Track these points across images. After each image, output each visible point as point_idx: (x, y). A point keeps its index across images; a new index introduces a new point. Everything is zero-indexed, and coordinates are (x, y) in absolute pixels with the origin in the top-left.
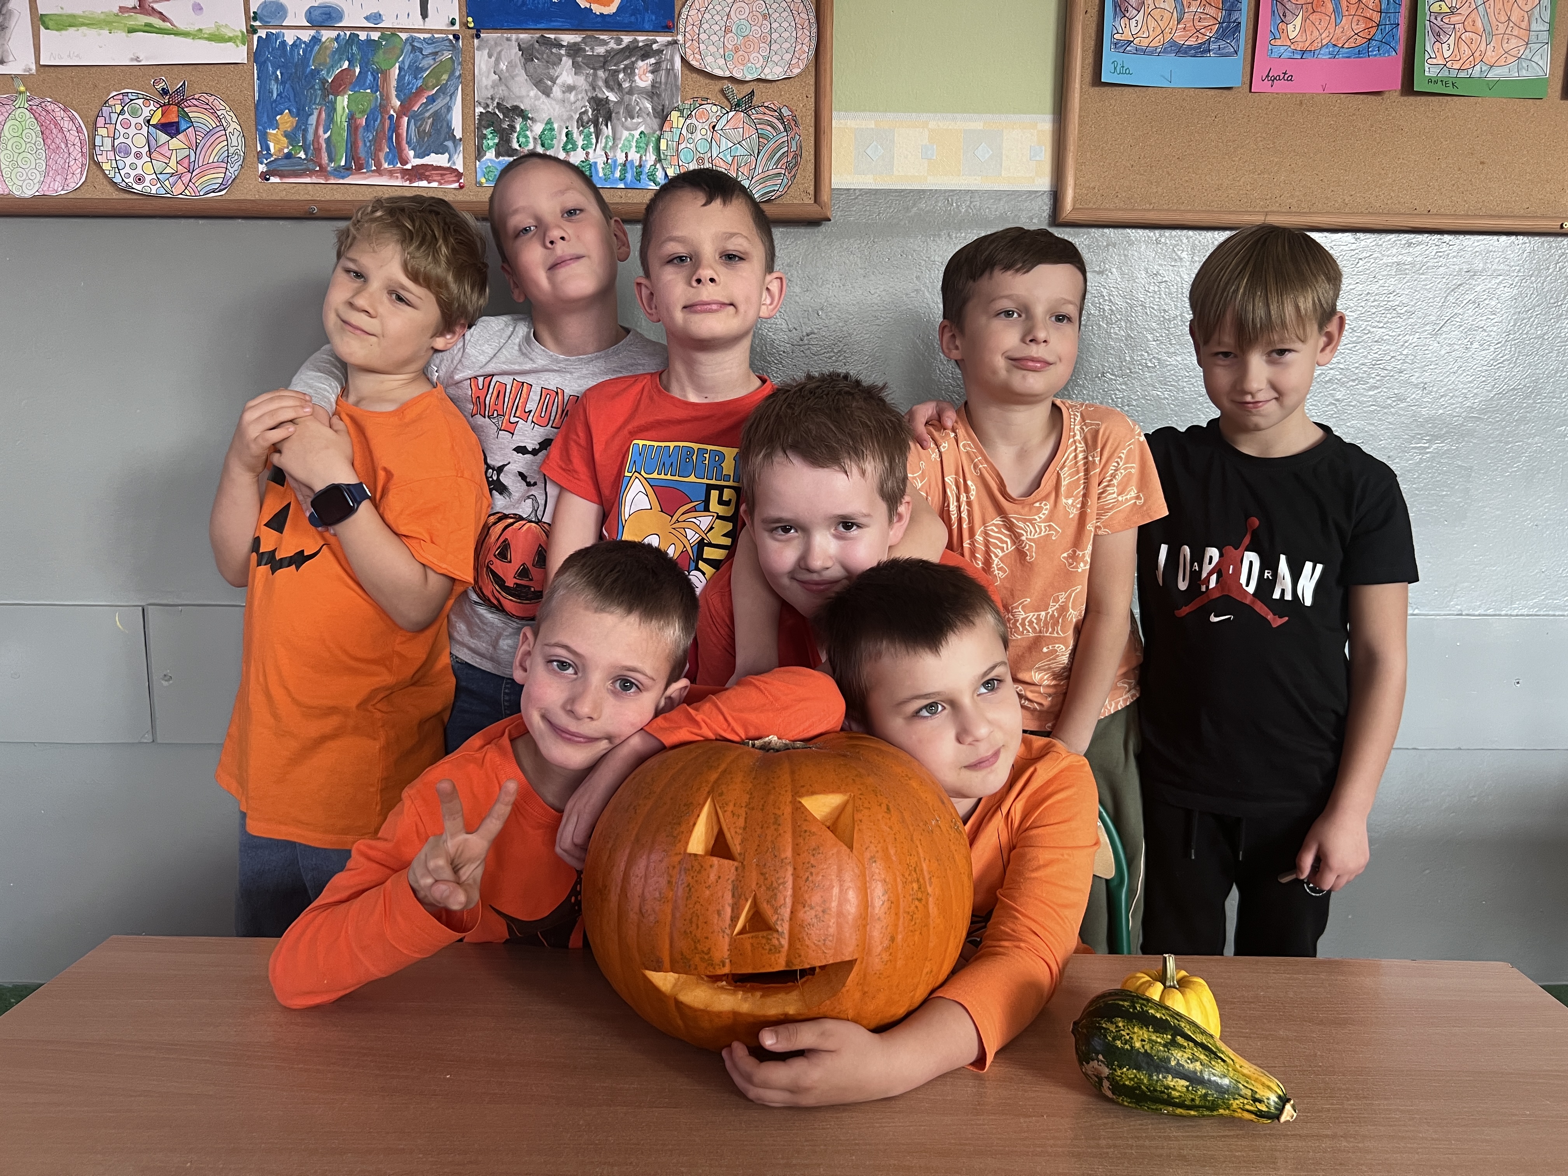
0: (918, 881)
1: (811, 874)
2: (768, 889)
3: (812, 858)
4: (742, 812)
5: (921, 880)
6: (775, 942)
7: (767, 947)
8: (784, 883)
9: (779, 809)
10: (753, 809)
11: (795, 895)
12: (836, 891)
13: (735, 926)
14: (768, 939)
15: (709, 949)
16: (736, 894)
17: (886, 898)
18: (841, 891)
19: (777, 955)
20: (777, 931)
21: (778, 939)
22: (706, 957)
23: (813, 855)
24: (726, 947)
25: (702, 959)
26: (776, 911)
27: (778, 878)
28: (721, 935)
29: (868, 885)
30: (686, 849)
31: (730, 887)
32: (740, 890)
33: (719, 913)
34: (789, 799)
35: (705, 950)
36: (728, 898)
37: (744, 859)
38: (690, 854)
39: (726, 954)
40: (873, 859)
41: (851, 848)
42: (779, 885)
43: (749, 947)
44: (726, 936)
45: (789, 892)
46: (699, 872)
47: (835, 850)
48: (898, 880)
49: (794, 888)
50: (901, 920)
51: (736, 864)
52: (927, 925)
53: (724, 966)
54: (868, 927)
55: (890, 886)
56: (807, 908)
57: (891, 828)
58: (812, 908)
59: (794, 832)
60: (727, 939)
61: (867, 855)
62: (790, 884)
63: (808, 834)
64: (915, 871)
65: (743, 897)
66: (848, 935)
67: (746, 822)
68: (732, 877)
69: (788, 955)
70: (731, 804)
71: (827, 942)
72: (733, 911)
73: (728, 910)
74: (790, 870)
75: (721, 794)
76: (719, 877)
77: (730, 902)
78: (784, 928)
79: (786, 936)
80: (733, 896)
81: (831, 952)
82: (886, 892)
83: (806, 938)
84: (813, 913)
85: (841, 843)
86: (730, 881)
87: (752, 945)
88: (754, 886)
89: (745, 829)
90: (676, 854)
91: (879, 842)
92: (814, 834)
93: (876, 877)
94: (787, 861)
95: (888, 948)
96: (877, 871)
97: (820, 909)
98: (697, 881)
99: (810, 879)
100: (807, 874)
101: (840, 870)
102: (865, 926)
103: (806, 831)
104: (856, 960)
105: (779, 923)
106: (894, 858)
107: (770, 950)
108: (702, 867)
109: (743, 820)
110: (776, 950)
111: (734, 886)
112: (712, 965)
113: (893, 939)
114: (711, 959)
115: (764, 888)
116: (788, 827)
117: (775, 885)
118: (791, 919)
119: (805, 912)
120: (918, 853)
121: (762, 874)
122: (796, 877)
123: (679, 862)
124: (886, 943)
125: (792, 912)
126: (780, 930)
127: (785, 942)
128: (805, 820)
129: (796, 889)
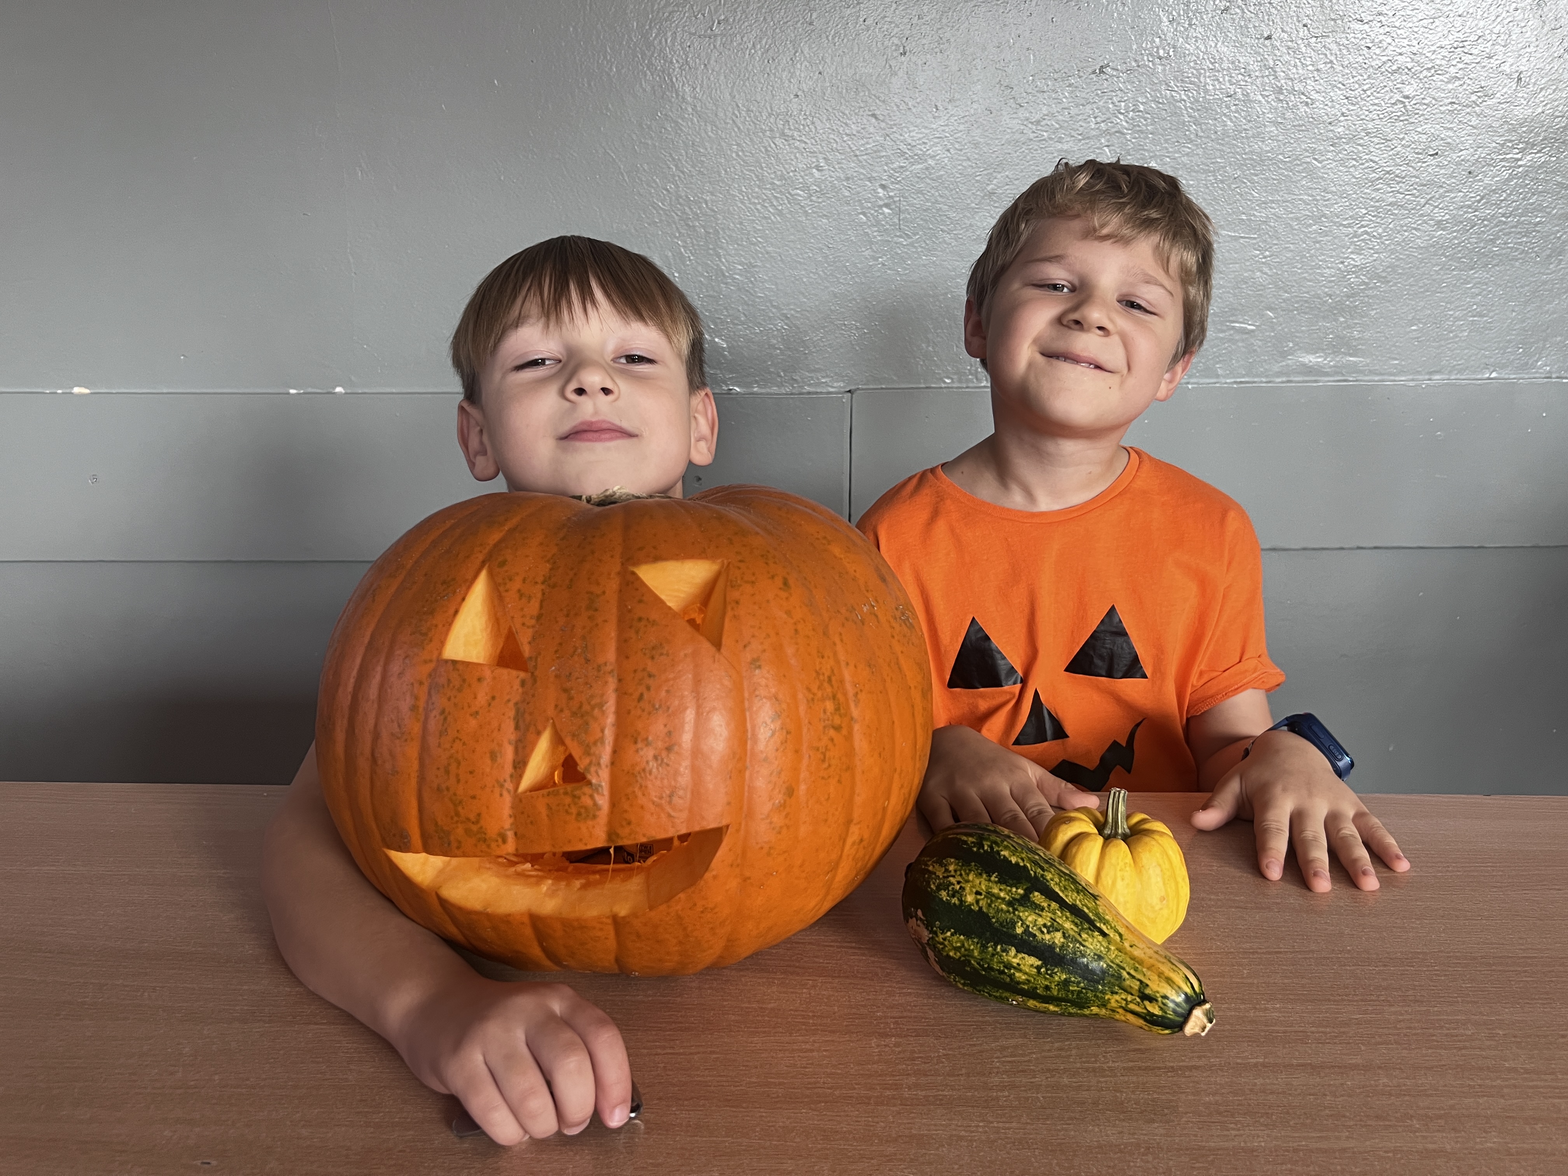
0: (834, 697)
1: (648, 688)
2: (574, 714)
3: (650, 663)
4: (537, 591)
5: (840, 696)
6: (586, 801)
7: (574, 810)
8: (601, 705)
9: (598, 584)
10: (554, 586)
11: (620, 724)
12: (690, 715)
13: (521, 776)
14: (574, 796)
15: (479, 815)
16: (521, 724)
17: (778, 724)
18: (698, 714)
19: (590, 823)
20: (589, 783)
21: (592, 797)
22: (475, 828)
23: (653, 658)
24: (507, 811)
25: (468, 832)
26: (587, 753)
27: (592, 696)
28: (497, 790)
29: (747, 704)
30: (440, 654)
31: (512, 713)
32: (528, 717)
33: (493, 756)
34: (617, 568)
35: (472, 817)
36: (509, 732)
37: (535, 667)
38: (447, 661)
39: (507, 823)
40: (755, 663)
41: (718, 645)
42: (593, 708)
43: (544, 812)
44: (505, 793)
45: (610, 719)
46: (460, 690)
47: (689, 650)
48: (800, 696)
49: (618, 713)
50: (805, 762)
51: (522, 675)
52: (850, 768)
53: (504, 841)
54: (747, 774)
55: (784, 706)
56: (640, 745)
57: (788, 613)
58: (648, 744)
59: (620, 621)
60: (508, 799)
61: (748, 656)
62: (611, 706)
63: (643, 623)
64: (830, 680)
65: (532, 729)
66: (711, 786)
67: (541, 607)
68: (516, 698)
69: (610, 823)
70: (518, 580)
71: (676, 800)
72: (516, 751)
73: (509, 753)
74: (612, 683)
75: (503, 564)
76: (493, 698)
77: (513, 737)
78: (601, 777)
79: (606, 792)
80: (517, 728)
81: (684, 815)
82: (778, 715)
83: (639, 794)
84: (649, 753)
85: (701, 638)
86: (511, 704)
87: (549, 807)
88: (551, 712)
89: (539, 617)
90: (426, 662)
91: (768, 636)
92: (654, 623)
93: (762, 692)
94: (609, 668)
95: (783, 806)
96: (763, 682)
97: (660, 744)
98: (455, 705)
99: (645, 696)
100: (642, 689)
101: (697, 681)
102: (741, 772)
103: (640, 619)
104: (727, 826)
105: (593, 769)
106: (793, 662)
107: (579, 814)
108: (464, 680)
109: (537, 605)
110: (587, 814)
111: (518, 711)
112: (485, 840)
113: (790, 792)
114: (481, 831)
115: (567, 713)
116: (611, 612)
117: (586, 707)
118: (613, 763)
119: (637, 751)
120: (835, 654)
121: (565, 690)
122: (622, 693)
123: (430, 675)
124: (779, 798)
125: (614, 752)
126: (594, 781)
127: (603, 801)
128: (640, 601)
129: (622, 714)
